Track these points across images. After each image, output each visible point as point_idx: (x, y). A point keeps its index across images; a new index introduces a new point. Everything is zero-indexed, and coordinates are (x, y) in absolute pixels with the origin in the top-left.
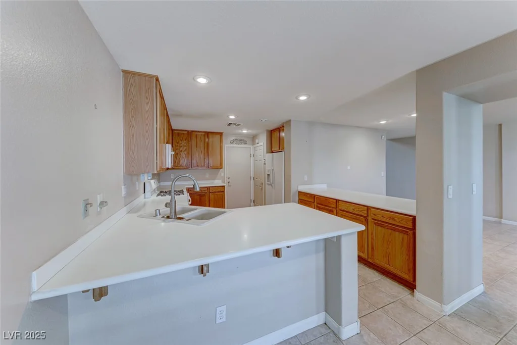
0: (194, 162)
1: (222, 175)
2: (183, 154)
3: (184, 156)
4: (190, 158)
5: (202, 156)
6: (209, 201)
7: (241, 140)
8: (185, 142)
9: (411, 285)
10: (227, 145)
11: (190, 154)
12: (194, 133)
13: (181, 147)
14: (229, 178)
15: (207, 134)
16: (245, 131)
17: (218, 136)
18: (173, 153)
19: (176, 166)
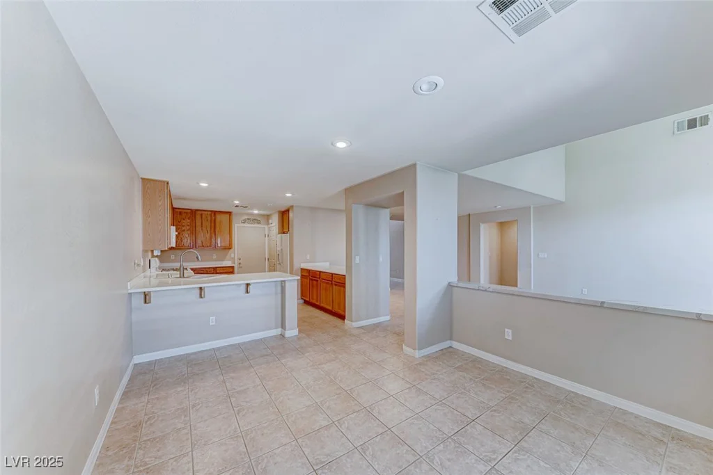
0: (199, 242)
1: (232, 256)
2: (186, 234)
3: (187, 236)
4: (194, 239)
5: (208, 236)
7: (255, 220)
8: (188, 221)
9: (342, 317)
10: (239, 225)
11: (194, 232)
12: (198, 212)
13: (184, 226)
14: (240, 259)
15: (215, 213)
16: (256, 212)
17: (228, 216)
18: (177, 233)
19: (179, 247)
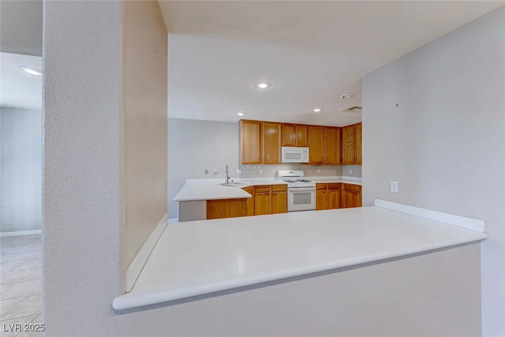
8: (351, 137)
13: (348, 142)
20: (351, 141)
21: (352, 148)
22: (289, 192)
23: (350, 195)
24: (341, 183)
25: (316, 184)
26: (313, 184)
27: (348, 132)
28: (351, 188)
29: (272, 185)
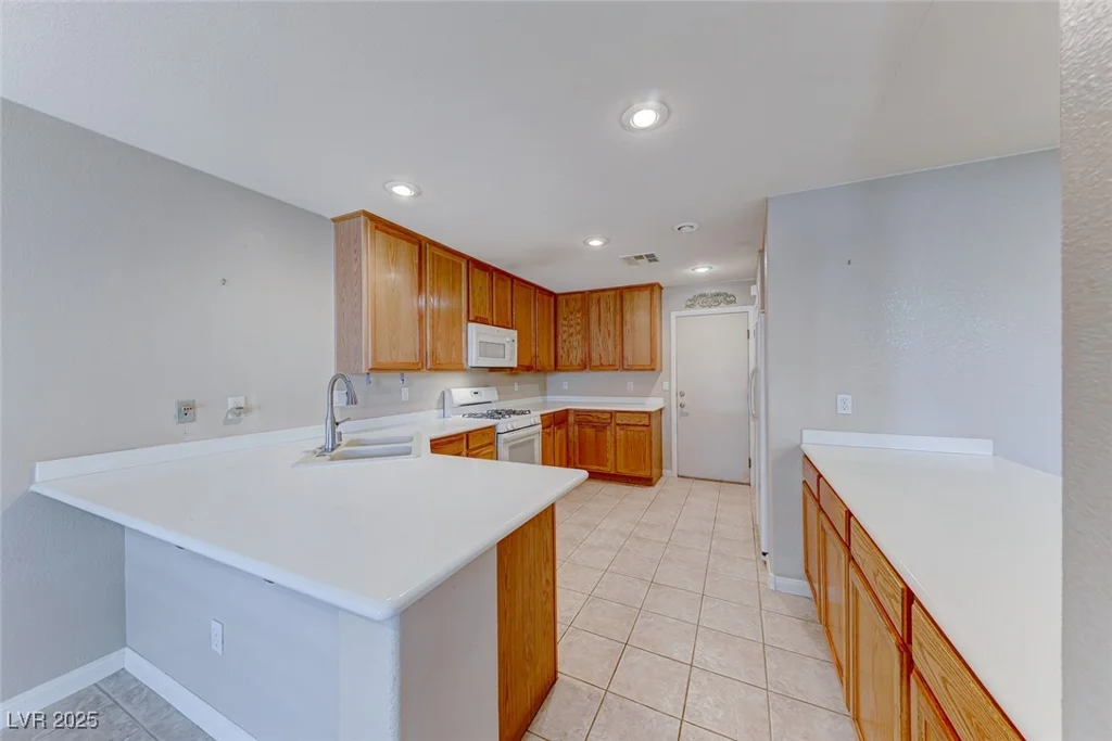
0: (595, 355)
3: (576, 344)
4: (587, 348)
5: (609, 343)
6: (615, 442)
7: (718, 296)
8: (578, 315)
10: (678, 313)
11: (587, 339)
12: (594, 295)
13: (572, 326)
14: (682, 395)
15: (621, 292)
16: (702, 270)
20: (578, 324)
21: (579, 337)
22: (500, 445)
23: (590, 432)
24: (567, 410)
25: (542, 416)
26: (535, 417)
27: (572, 304)
28: (590, 418)
29: (468, 434)
